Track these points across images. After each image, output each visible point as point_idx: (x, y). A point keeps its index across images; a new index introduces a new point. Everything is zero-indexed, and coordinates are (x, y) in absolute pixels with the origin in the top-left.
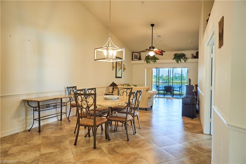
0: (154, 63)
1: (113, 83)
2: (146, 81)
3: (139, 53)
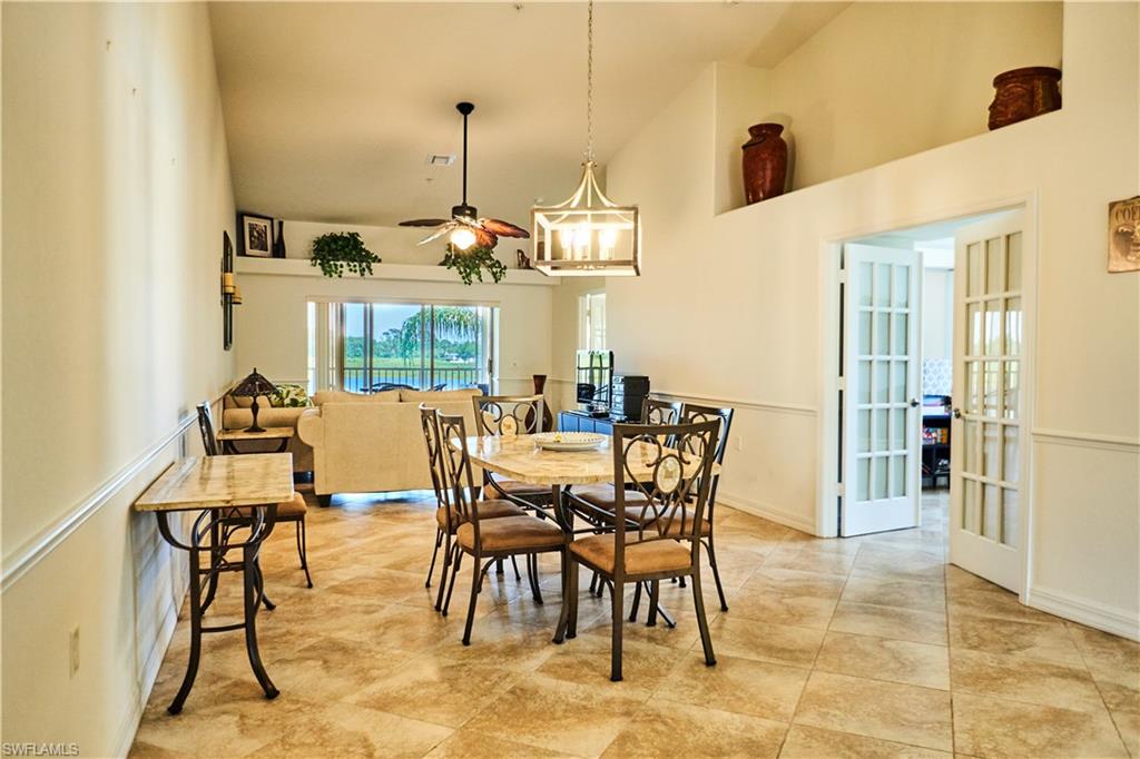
0: (362, 275)
1: (254, 377)
2: (312, 362)
3: (272, 219)
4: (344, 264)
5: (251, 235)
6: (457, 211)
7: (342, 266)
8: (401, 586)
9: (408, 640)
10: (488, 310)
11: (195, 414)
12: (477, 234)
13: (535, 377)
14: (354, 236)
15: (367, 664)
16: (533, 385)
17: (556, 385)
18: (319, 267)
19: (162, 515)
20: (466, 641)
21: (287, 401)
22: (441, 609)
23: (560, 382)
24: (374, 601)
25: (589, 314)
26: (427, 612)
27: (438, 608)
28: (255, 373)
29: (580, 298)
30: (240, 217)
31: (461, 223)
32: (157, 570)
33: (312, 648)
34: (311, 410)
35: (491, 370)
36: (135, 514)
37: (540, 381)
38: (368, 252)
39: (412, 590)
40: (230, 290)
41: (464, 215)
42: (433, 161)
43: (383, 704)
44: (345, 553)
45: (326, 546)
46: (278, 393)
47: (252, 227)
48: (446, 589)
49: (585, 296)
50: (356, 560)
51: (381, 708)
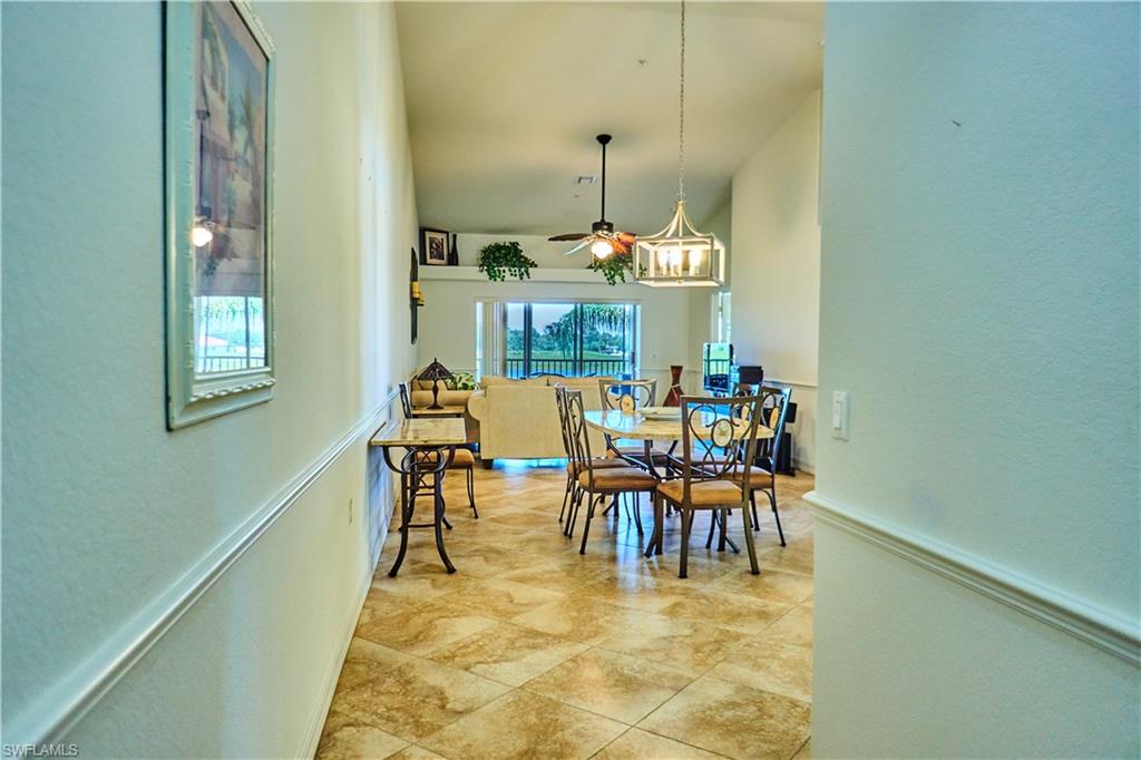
0: (521, 278)
1: (435, 365)
2: (479, 355)
3: (447, 233)
4: (507, 269)
5: (431, 247)
6: (596, 227)
7: (504, 271)
8: (542, 520)
9: (543, 550)
10: (632, 307)
11: (397, 390)
12: (613, 246)
13: (672, 367)
14: (515, 245)
15: (513, 560)
16: (671, 375)
17: (692, 375)
18: (485, 272)
19: (386, 448)
20: (582, 552)
21: (460, 385)
22: (568, 535)
23: (695, 372)
24: (521, 528)
25: (721, 309)
26: (559, 536)
27: (566, 533)
28: (436, 362)
29: (713, 296)
30: (422, 231)
31: (599, 237)
32: (379, 490)
33: (477, 550)
34: (477, 393)
35: (633, 362)
36: (371, 447)
37: (677, 371)
38: (526, 259)
39: (550, 523)
40: (417, 296)
41: (603, 229)
42: (579, 181)
43: (522, 580)
44: (501, 499)
45: (489, 494)
46: (453, 379)
47: (432, 240)
48: (571, 522)
49: (717, 293)
50: (511, 504)
51: (521, 582)
